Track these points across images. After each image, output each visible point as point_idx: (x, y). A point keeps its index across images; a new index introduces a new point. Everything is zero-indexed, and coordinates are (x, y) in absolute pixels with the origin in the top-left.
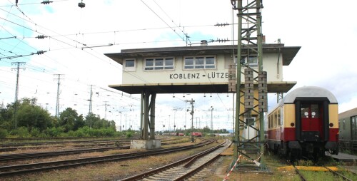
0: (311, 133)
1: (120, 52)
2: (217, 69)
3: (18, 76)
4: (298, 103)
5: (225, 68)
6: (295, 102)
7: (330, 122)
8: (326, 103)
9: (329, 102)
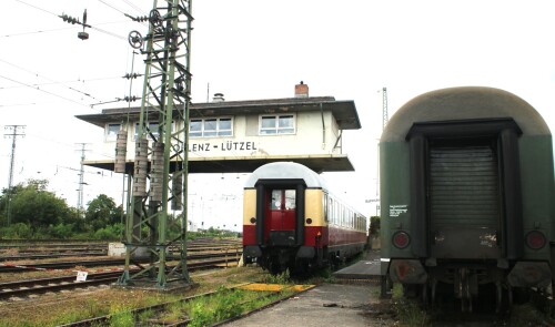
0: (283, 234)
1: (100, 112)
2: (234, 137)
3: (14, 146)
4: (261, 187)
5: (247, 134)
6: (257, 186)
7: (307, 216)
8: (300, 187)
9: (305, 187)
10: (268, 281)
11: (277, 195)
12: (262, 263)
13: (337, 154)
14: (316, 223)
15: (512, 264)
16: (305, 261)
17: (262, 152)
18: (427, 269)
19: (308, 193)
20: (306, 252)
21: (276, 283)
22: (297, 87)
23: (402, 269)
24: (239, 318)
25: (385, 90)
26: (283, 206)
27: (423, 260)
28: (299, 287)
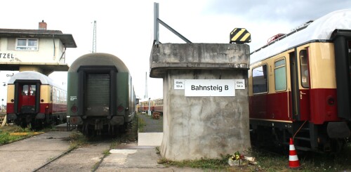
0: (28, 107)
4: (17, 84)
5: (8, 49)
6: (15, 83)
7: (41, 98)
8: (38, 84)
9: (41, 84)
10: (21, 131)
11: (26, 87)
12: (17, 122)
13: (62, 63)
14: (46, 101)
15: (112, 117)
16: (40, 120)
17: (17, 59)
18: (83, 120)
19: (42, 87)
20: (40, 116)
21: (25, 132)
22: (40, 23)
23: (74, 120)
24: (8, 143)
25: (95, 22)
26: (29, 93)
27: (81, 116)
28: (36, 133)
